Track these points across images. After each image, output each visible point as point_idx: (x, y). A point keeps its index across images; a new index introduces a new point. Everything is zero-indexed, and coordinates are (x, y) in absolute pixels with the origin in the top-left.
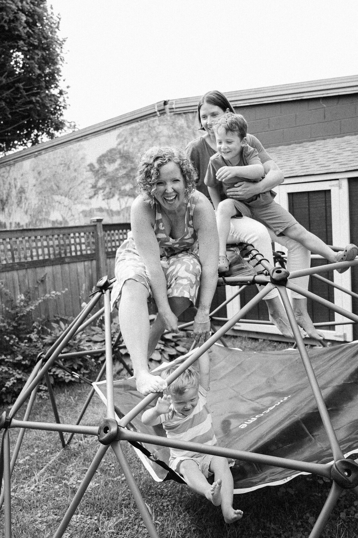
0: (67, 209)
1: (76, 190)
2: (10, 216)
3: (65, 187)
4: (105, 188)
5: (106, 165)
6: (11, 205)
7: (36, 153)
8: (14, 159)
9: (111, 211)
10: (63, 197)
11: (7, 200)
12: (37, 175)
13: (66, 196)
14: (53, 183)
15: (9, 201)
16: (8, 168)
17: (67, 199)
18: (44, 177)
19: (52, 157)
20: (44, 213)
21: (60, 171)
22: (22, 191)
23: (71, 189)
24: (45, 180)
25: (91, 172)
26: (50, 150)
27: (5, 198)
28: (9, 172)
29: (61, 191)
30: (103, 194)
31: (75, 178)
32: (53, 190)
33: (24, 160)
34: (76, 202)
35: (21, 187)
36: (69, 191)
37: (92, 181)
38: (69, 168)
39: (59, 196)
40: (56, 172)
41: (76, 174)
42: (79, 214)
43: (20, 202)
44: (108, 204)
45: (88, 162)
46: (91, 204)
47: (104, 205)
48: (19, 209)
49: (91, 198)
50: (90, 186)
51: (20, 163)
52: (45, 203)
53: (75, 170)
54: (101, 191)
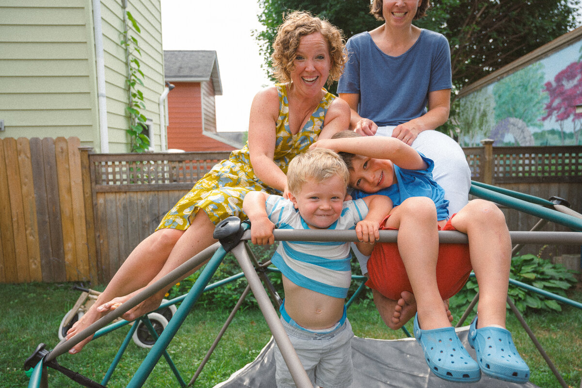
0: (520, 131)
1: (530, 112)
2: (472, 138)
3: (521, 109)
4: (560, 108)
5: (564, 83)
6: (475, 128)
7: (499, 78)
8: (480, 85)
9: (564, 133)
10: (518, 119)
11: (471, 123)
12: (497, 98)
13: (520, 118)
14: (510, 105)
15: (473, 124)
16: (476, 93)
17: (521, 121)
18: (503, 100)
19: (512, 79)
20: (499, 136)
21: (518, 93)
22: (484, 115)
23: (525, 110)
24: (504, 103)
25: (547, 92)
26: (510, 72)
27: (470, 122)
28: (476, 97)
29: (517, 114)
30: (557, 115)
31: (531, 99)
32: (509, 112)
33: (488, 84)
34: (529, 124)
35: (484, 111)
36: (523, 113)
37: (547, 101)
38: (526, 90)
39: (515, 118)
40: (514, 94)
41: (532, 95)
42: (530, 137)
43: (481, 125)
44: (561, 125)
45: (546, 81)
46: (543, 125)
47: (557, 127)
48: (480, 130)
49: (544, 119)
50: (545, 106)
51: (485, 88)
52: (501, 125)
53: (532, 91)
54: (555, 112)
